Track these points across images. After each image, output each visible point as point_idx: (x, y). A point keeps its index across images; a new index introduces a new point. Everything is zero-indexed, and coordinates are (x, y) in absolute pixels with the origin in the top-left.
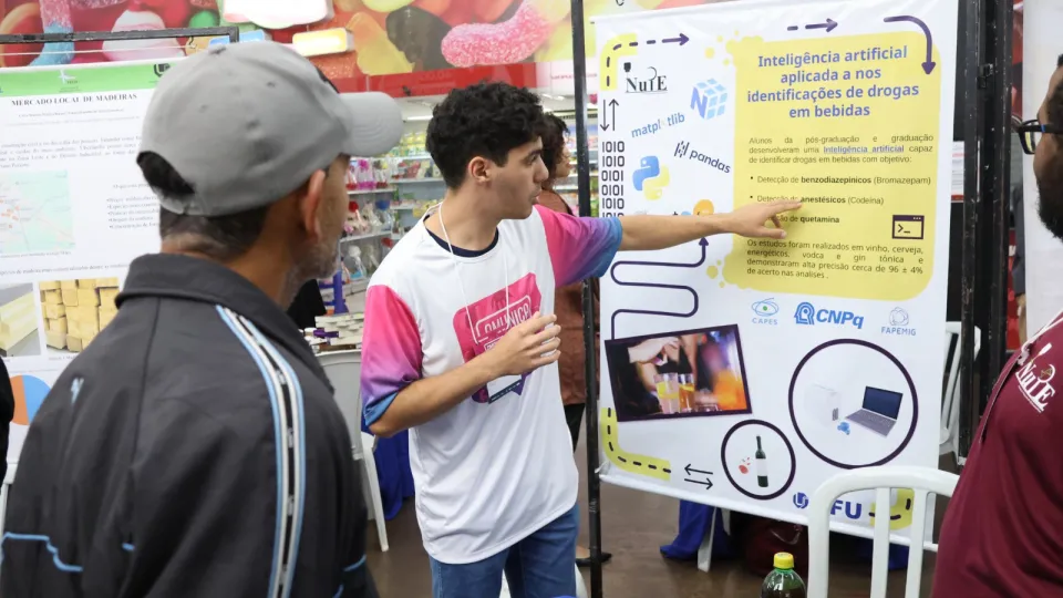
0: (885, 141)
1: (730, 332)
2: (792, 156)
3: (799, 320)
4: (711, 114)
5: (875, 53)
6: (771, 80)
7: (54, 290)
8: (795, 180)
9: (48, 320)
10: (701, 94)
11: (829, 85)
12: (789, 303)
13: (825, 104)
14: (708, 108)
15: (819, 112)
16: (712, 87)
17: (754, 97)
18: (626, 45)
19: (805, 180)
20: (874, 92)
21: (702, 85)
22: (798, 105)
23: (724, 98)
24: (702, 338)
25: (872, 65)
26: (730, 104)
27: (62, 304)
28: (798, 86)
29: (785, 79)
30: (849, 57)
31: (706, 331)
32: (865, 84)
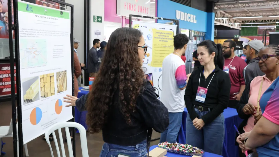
0: (169, 46)
1: (151, 74)
2: (159, 47)
3: (159, 71)
4: (150, 40)
5: (168, 34)
6: (157, 35)
7: (42, 78)
8: (159, 50)
9: (41, 88)
10: (148, 36)
11: (164, 37)
12: (158, 69)
13: (163, 40)
14: (149, 39)
15: (163, 41)
16: (149, 35)
17: (155, 38)
18: (137, 26)
19: (161, 50)
20: (168, 39)
21: (148, 35)
22: (160, 39)
23: (151, 37)
24: (147, 76)
25: (168, 35)
26: (152, 38)
27: (44, 82)
28: (160, 37)
29: (159, 36)
30: (166, 34)
31: (148, 74)
32: (167, 38)
